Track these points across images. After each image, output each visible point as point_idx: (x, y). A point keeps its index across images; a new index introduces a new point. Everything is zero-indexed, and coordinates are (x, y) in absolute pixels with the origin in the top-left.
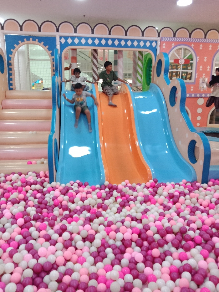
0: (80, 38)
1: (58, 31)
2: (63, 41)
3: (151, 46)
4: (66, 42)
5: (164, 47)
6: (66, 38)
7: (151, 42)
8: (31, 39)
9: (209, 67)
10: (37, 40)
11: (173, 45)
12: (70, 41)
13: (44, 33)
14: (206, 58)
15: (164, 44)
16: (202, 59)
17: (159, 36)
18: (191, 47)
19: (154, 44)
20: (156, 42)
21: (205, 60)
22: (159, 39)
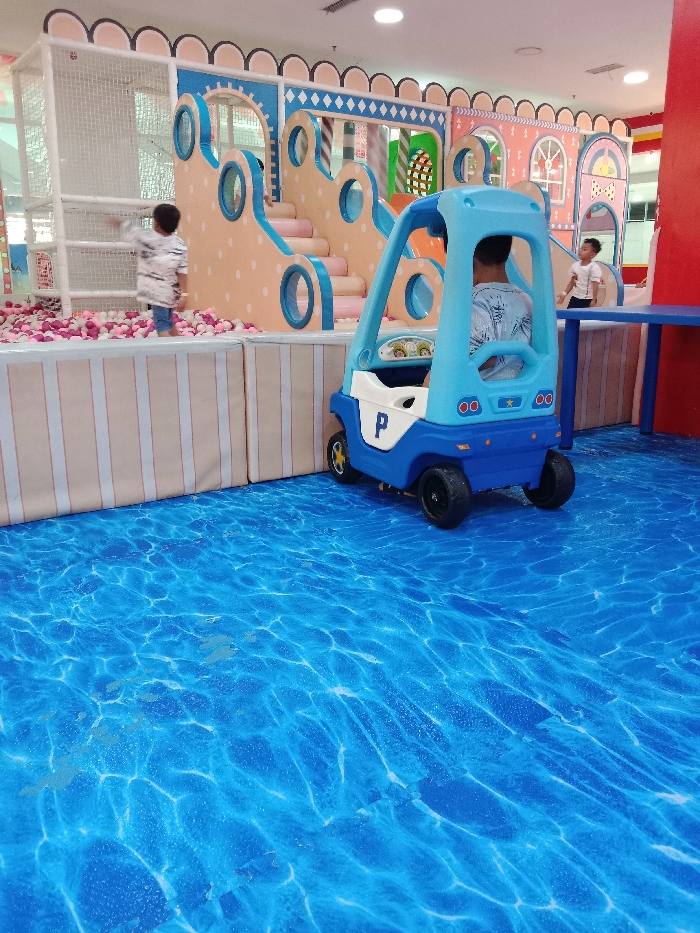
0: (322, 94)
1: (280, 72)
2: (291, 96)
3: (436, 121)
4: (296, 100)
5: (459, 127)
6: (297, 91)
7: (437, 114)
8: (230, 84)
10: (241, 88)
11: (473, 123)
12: (303, 98)
13: (253, 74)
15: (459, 121)
16: (515, 154)
17: (448, 105)
18: (498, 130)
19: (441, 119)
20: (444, 114)
22: (448, 110)
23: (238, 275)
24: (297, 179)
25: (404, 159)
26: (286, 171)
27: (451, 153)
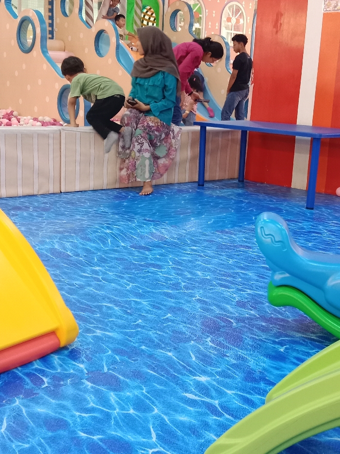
16: (210, 13)
23: (29, 87)
24: (66, 25)
25: (138, 11)
26: (58, 19)
27: (169, 11)
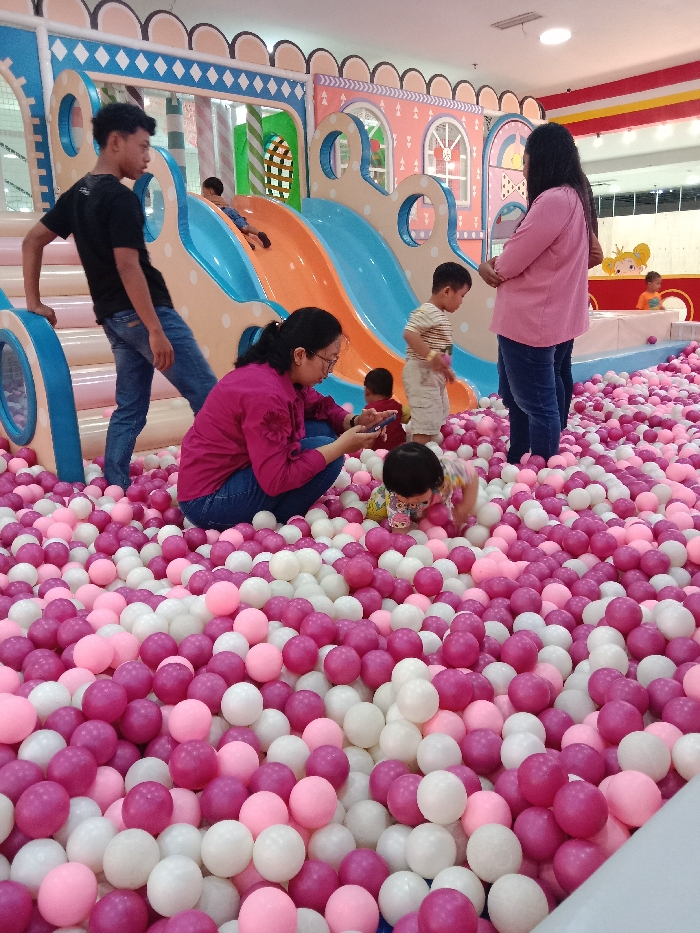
1: (38, 12)
2: (60, 50)
3: (292, 94)
4: (71, 59)
5: (325, 102)
6: (70, 42)
7: (293, 84)
9: (416, 163)
11: (343, 98)
12: (81, 53)
14: (409, 138)
15: (324, 95)
16: (402, 141)
17: (308, 72)
18: (379, 109)
19: (299, 92)
20: (303, 85)
21: (409, 145)
22: (309, 78)
24: (74, 176)
25: (256, 144)
27: (316, 137)
